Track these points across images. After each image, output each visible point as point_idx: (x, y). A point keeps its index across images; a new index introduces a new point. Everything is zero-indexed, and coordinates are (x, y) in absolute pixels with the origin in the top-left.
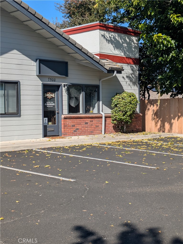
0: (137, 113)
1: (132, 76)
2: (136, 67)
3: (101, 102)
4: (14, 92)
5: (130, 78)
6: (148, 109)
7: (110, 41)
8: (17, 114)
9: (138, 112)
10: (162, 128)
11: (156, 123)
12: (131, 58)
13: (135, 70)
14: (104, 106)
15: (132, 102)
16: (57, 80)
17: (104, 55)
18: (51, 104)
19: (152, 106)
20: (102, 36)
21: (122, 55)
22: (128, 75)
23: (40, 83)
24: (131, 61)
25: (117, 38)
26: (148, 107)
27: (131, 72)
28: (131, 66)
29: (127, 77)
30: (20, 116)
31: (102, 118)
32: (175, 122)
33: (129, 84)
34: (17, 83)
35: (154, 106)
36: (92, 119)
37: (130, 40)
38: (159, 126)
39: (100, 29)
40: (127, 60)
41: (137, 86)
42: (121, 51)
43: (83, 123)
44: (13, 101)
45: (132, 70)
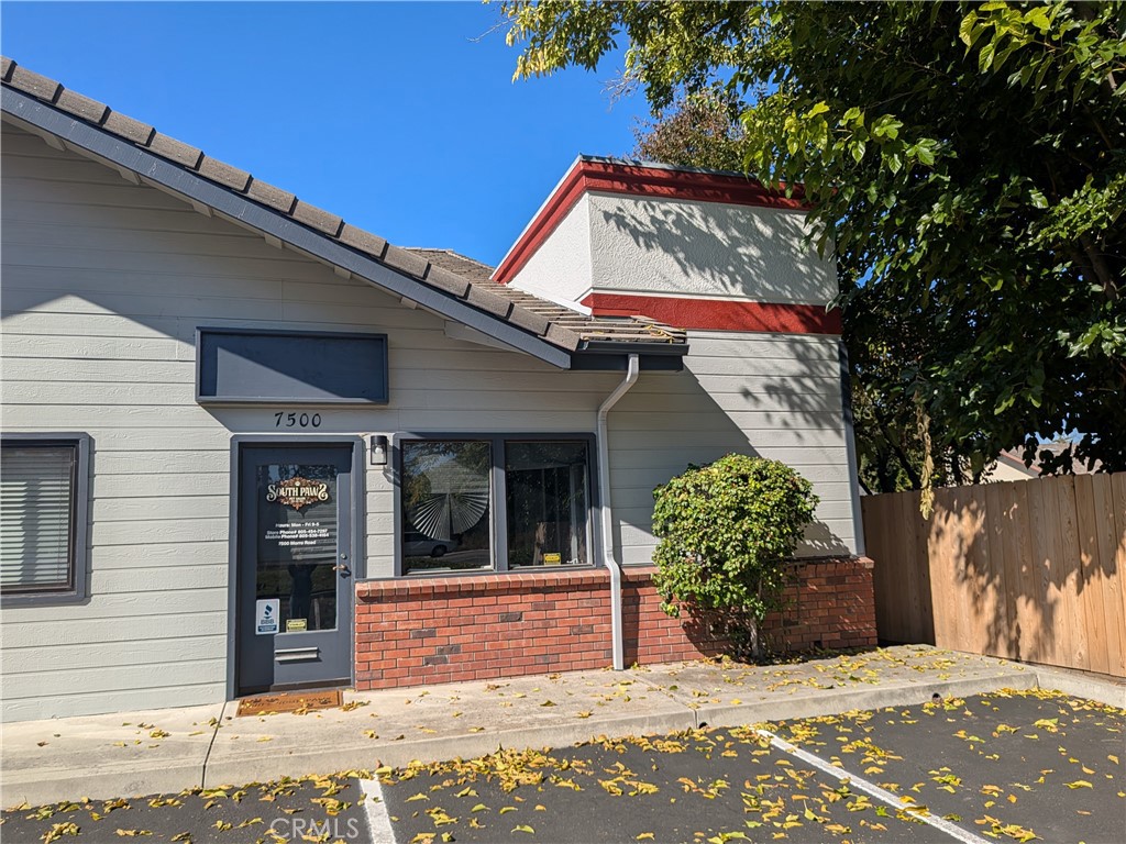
0: (846, 557)
1: (804, 386)
2: (823, 348)
3: (606, 513)
4: (54, 488)
5: (789, 393)
6: (940, 533)
8: (74, 586)
9: (853, 551)
11: (976, 598)
12: (788, 307)
13: (820, 358)
14: (628, 531)
15: (754, 507)
16: (326, 419)
17: (622, 297)
18: (302, 534)
19: (953, 518)
20: (607, 216)
21: (737, 293)
22: (776, 381)
23: (219, 437)
24: (790, 319)
25: (698, 222)
26: (939, 521)
27: (796, 367)
28: (792, 343)
29: (770, 389)
30: (84, 597)
33: (786, 423)
34: (77, 441)
35: (960, 517)
36: (549, 597)
37: (776, 228)
38: (988, 615)
39: (592, 190)
40: (769, 317)
41: (838, 431)
42: (726, 279)
43: (490, 618)
44: (53, 530)
45: (801, 358)
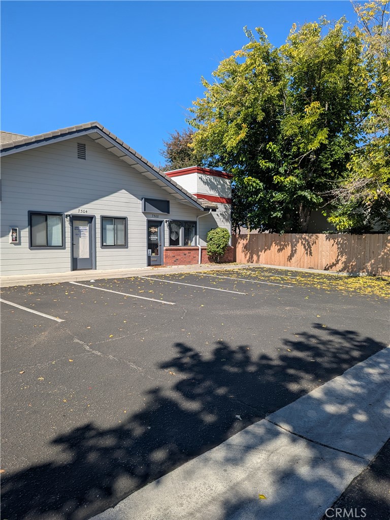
1: (225, 214)
2: (229, 206)
3: (198, 236)
4: (122, 227)
5: (223, 215)
6: (239, 243)
7: (206, 183)
8: (125, 246)
9: (230, 245)
10: (250, 259)
11: (245, 255)
12: (224, 198)
13: (228, 208)
14: (200, 239)
15: (225, 236)
16: (159, 216)
17: (201, 195)
18: (154, 238)
19: (242, 240)
20: (200, 178)
21: (217, 195)
22: (222, 213)
23: (145, 219)
24: (224, 200)
25: (212, 180)
26: (239, 241)
27: (224, 210)
28: (224, 205)
29: (221, 214)
30: (127, 248)
31: (198, 250)
32: (262, 254)
33: (222, 221)
34: (125, 218)
35: (244, 240)
36: (190, 251)
37: (224, 182)
38: (248, 258)
39: (198, 173)
40: (221, 200)
41: (229, 223)
42: (216, 192)
43: (182, 255)
44: (121, 235)
45: (225, 208)
